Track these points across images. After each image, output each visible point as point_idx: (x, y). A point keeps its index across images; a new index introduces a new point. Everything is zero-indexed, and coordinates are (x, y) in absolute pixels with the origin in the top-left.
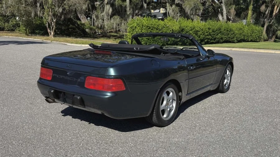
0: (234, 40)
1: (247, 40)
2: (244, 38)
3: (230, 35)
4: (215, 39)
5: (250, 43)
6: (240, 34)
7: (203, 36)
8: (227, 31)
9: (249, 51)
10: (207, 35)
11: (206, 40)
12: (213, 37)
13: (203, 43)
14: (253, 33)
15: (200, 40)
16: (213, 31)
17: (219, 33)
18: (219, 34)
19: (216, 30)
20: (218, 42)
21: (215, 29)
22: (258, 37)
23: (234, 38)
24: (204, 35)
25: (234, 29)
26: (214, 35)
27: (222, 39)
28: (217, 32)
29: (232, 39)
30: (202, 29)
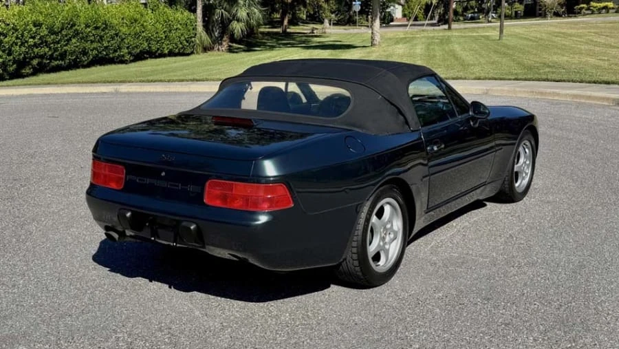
0: (123, 56)
1: (159, 52)
2: (150, 47)
3: (108, 42)
4: (63, 56)
5: (168, 58)
6: (137, 35)
7: (23, 49)
8: (97, 28)
9: (167, 90)
10: (35, 45)
11: (35, 62)
12: (56, 50)
13: (27, 70)
14: (170, 31)
15: (13, 63)
16: (52, 32)
17: (74, 37)
18: (74, 41)
19: (62, 29)
20: (75, 65)
21: (58, 24)
22: (187, 42)
23: (120, 48)
24: (22, 44)
25: (115, 22)
26: (58, 43)
27: (84, 53)
28: (64, 33)
29: (115, 51)
30: (13, 28)
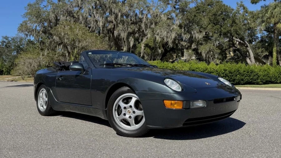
0: (259, 82)
3: (253, 77)
12: (231, 78)
16: (230, 72)
23: (257, 79)
26: (232, 76)
27: (242, 80)
28: (235, 73)
29: (255, 80)
30: (216, 71)
